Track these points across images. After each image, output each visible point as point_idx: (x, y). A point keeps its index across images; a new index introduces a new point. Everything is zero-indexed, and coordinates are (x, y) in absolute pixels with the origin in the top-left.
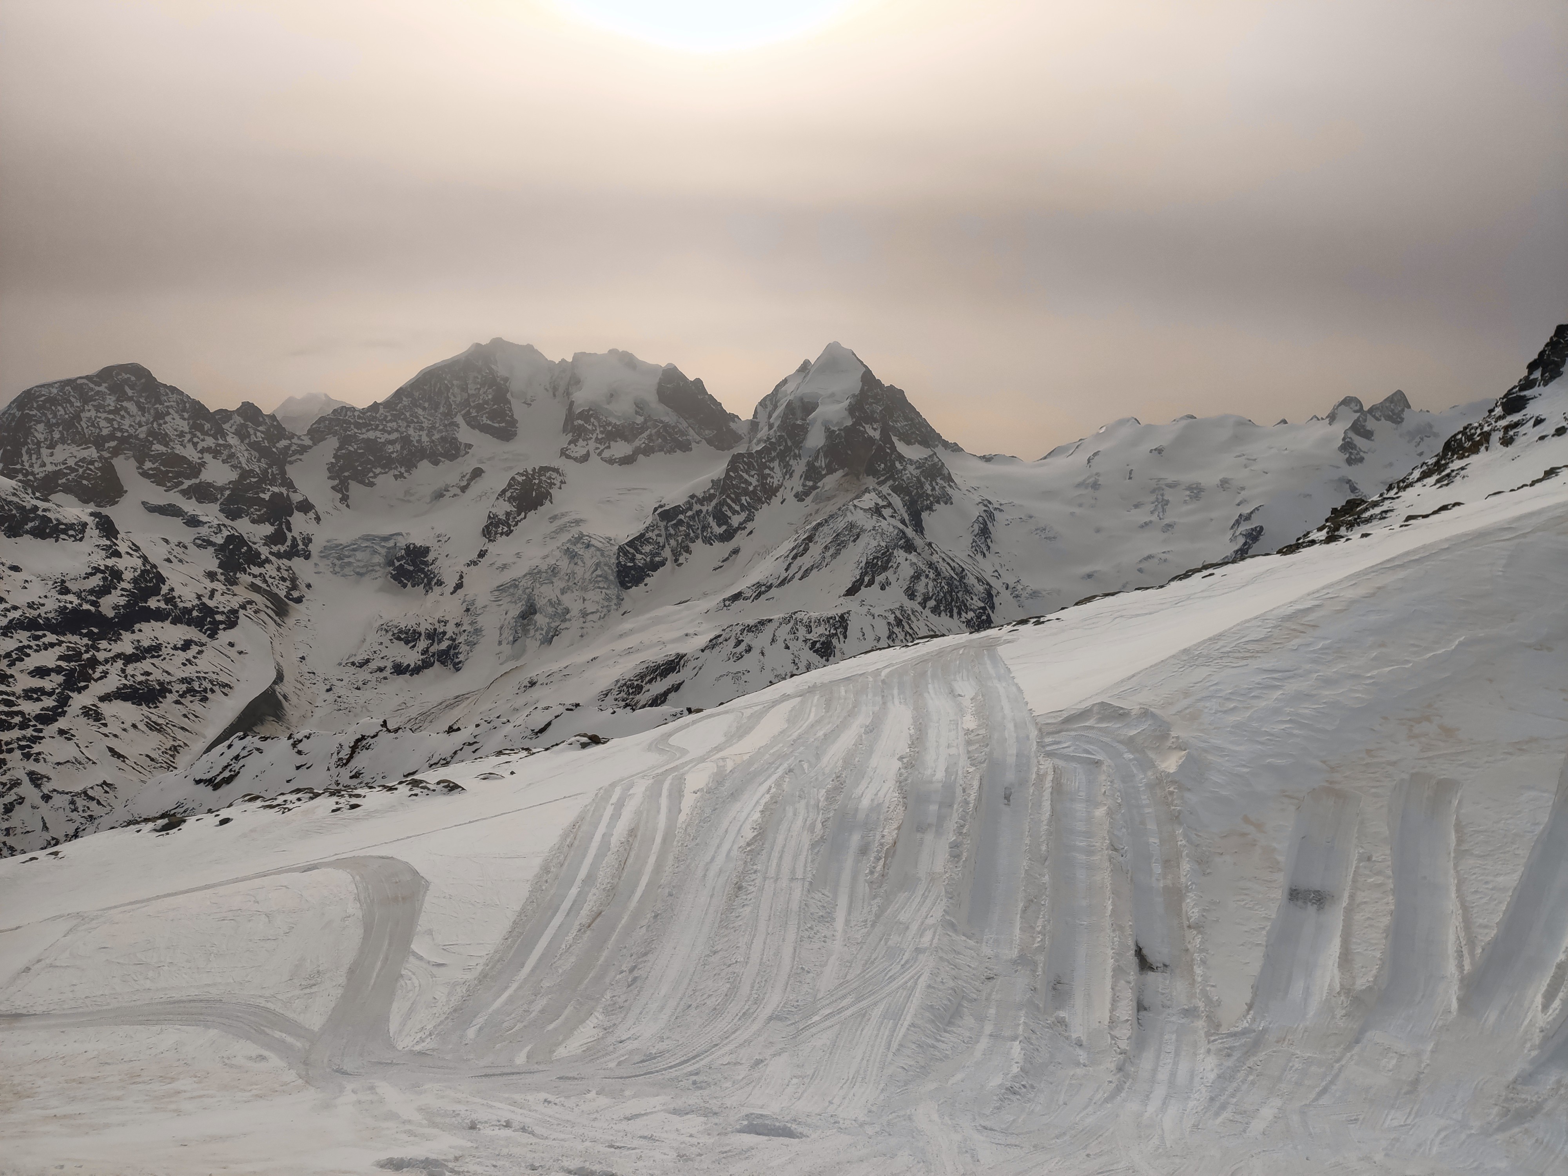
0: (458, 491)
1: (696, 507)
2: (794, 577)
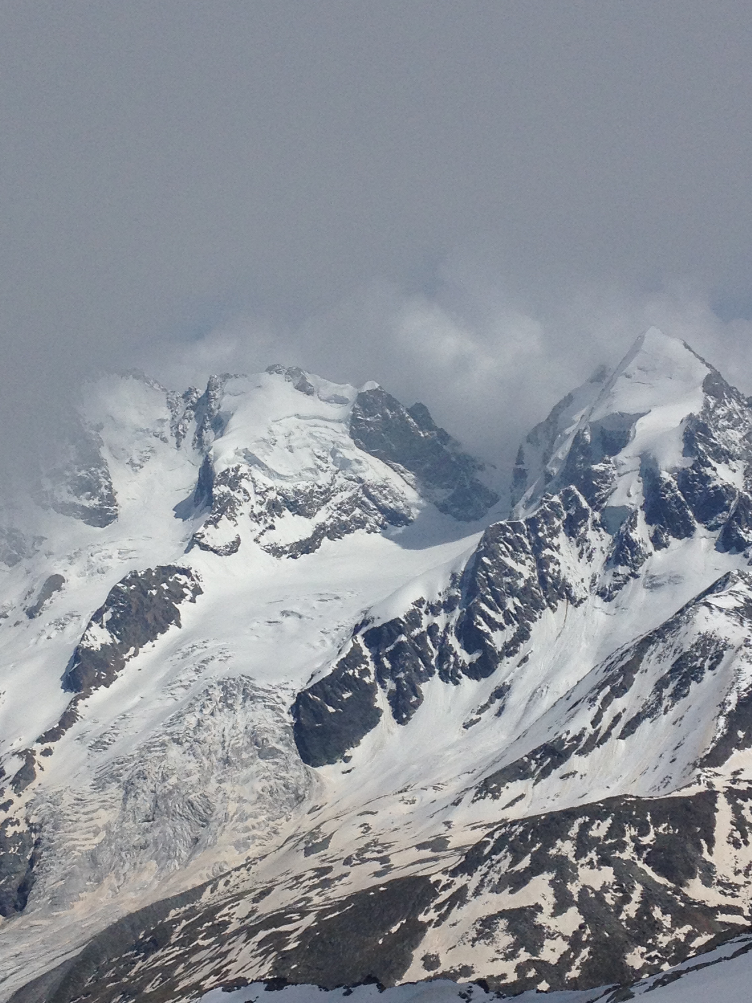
0: (24, 617)
1: (426, 621)
2: (608, 734)
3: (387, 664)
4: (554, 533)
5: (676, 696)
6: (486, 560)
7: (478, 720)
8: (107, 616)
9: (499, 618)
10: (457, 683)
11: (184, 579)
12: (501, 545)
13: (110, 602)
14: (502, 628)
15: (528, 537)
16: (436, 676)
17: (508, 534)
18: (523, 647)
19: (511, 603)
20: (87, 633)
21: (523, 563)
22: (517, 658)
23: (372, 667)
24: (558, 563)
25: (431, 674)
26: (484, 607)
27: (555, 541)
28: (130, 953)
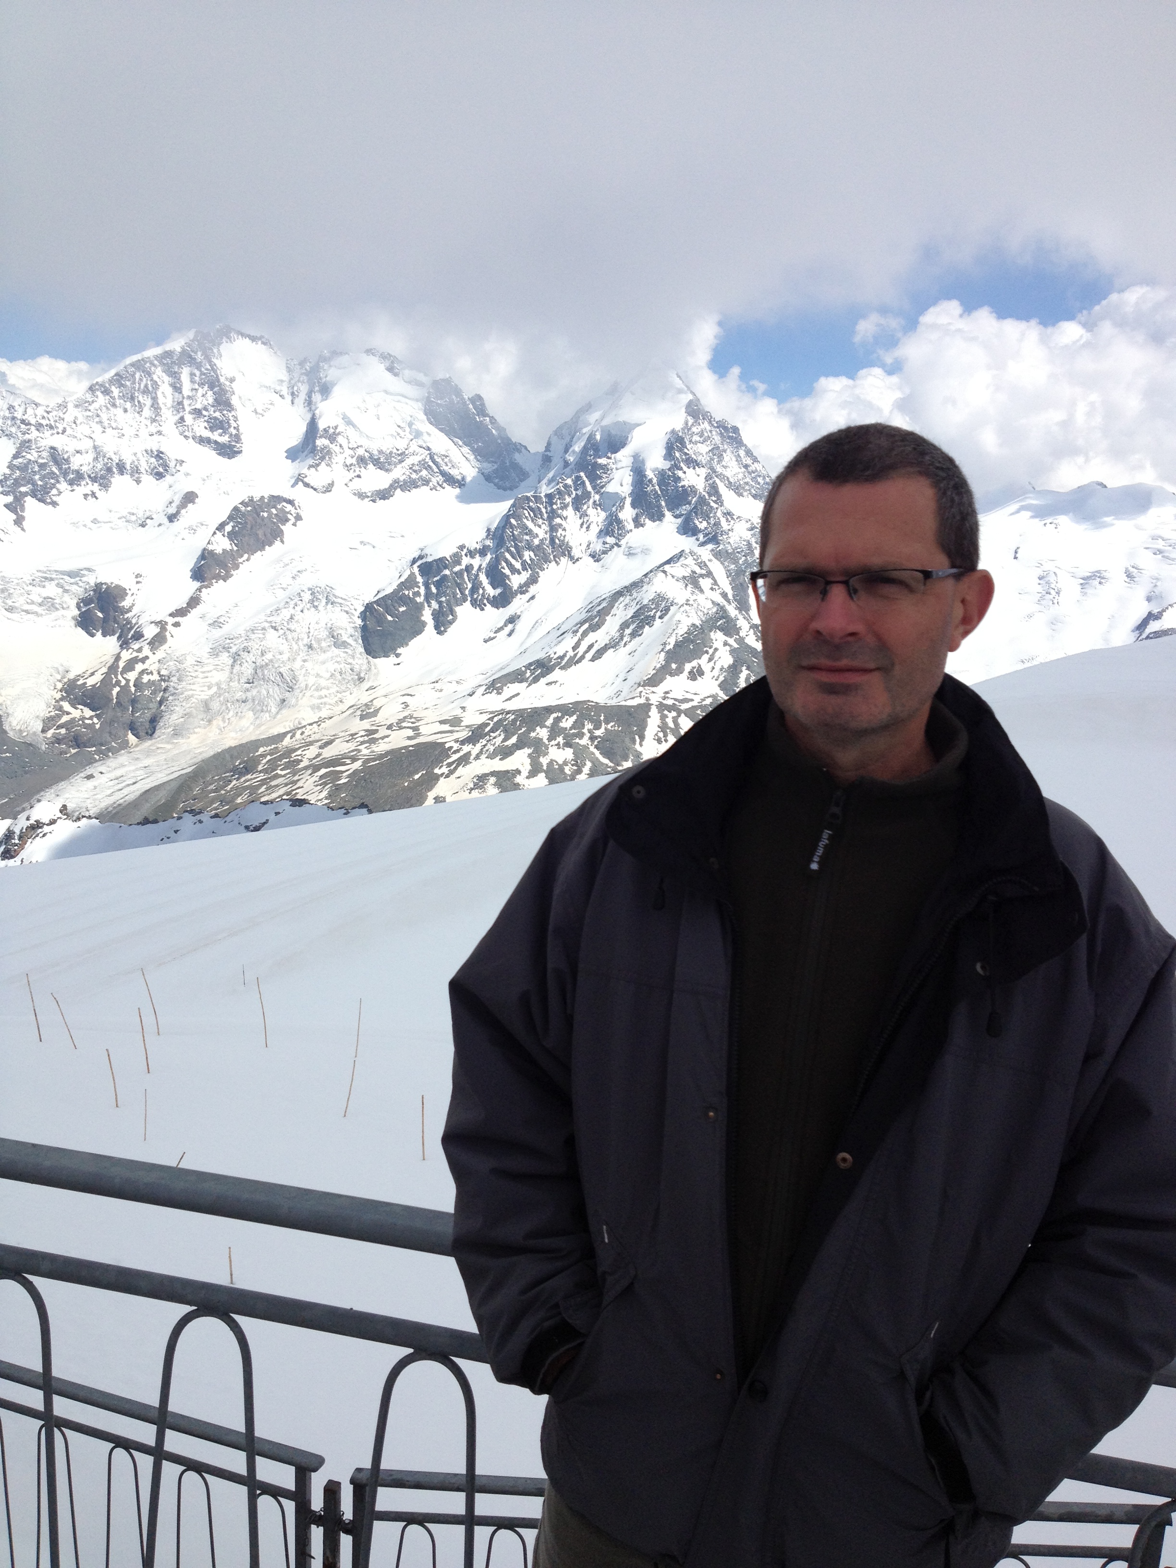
0: (165, 520)
1: (466, 561)
2: (583, 657)
3: (434, 590)
4: (565, 507)
5: (634, 635)
6: (513, 521)
7: (494, 638)
8: (228, 528)
9: (518, 565)
10: (482, 609)
11: (289, 508)
12: (525, 512)
13: (231, 518)
14: (519, 573)
15: (546, 508)
16: (468, 603)
17: (531, 504)
18: (533, 589)
19: (527, 555)
20: (212, 539)
21: (540, 526)
22: (527, 596)
23: (422, 590)
24: (564, 530)
25: (465, 600)
26: (508, 556)
27: (565, 513)
28: (228, 774)
